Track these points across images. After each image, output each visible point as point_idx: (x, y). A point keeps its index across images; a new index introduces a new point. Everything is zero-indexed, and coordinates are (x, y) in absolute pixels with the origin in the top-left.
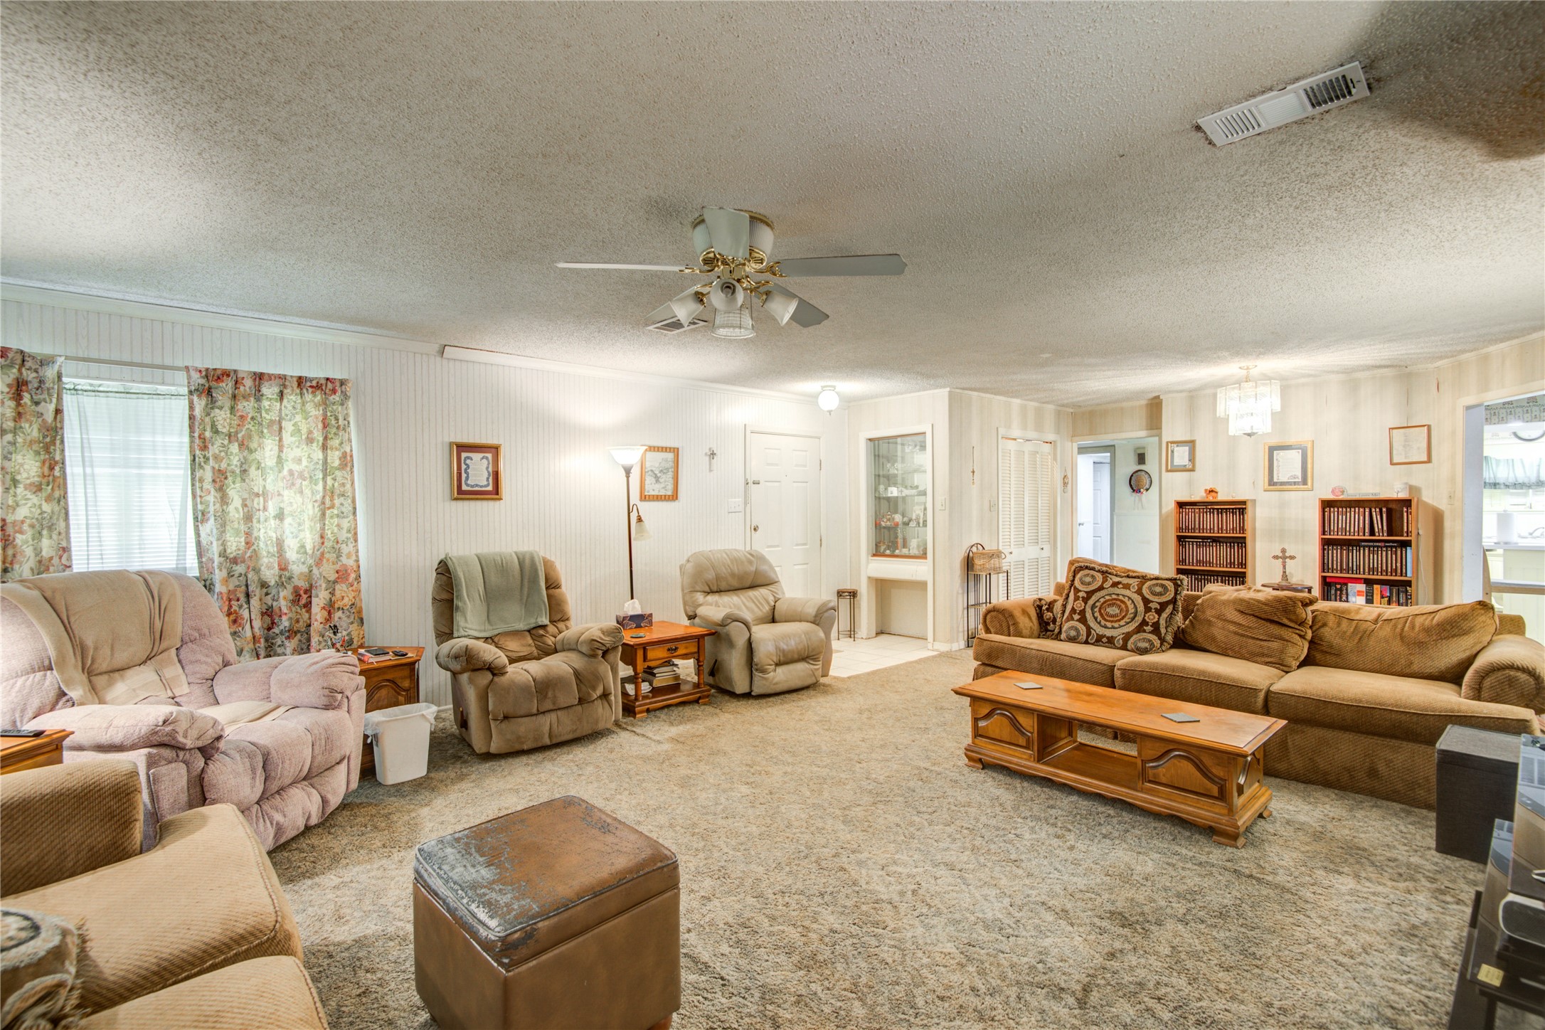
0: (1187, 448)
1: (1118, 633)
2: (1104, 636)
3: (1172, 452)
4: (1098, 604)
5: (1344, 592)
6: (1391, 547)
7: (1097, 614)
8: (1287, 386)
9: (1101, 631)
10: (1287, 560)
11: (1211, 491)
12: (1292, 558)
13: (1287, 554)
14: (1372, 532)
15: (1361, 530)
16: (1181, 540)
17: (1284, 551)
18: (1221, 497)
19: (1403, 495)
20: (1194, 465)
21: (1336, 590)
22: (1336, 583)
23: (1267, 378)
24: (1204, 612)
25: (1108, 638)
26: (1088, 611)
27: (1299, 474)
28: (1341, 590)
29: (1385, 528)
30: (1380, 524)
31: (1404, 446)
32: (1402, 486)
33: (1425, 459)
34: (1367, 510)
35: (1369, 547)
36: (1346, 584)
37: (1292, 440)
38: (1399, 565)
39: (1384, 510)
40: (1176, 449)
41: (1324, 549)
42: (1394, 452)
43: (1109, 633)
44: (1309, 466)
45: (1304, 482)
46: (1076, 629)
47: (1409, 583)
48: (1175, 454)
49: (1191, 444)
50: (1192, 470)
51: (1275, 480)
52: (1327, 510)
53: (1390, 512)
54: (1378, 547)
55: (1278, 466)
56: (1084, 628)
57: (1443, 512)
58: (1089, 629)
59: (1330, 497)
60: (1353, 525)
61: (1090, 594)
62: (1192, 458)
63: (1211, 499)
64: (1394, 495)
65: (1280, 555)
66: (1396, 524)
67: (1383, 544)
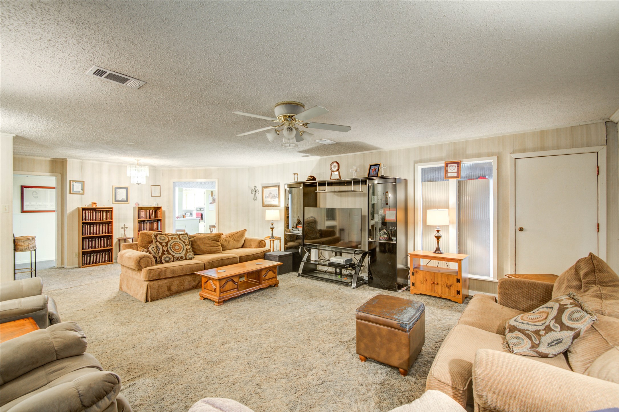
0: (80, 184)
1: (182, 255)
2: (179, 257)
3: (73, 185)
4: (171, 246)
7: (173, 250)
8: (154, 169)
9: (177, 256)
10: (126, 229)
11: (94, 203)
13: (126, 227)
14: (150, 218)
15: (147, 217)
17: (125, 226)
18: (98, 206)
20: (84, 192)
23: (145, 165)
24: (196, 243)
25: (180, 257)
26: (169, 249)
27: (125, 198)
29: (153, 216)
30: (152, 214)
31: (154, 191)
33: (159, 195)
34: (149, 211)
37: (123, 186)
39: (153, 210)
40: (75, 184)
41: (139, 224)
42: (152, 193)
43: (180, 255)
44: (129, 195)
45: (127, 201)
46: (169, 257)
48: (75, 186)
49: (83, 183)
50: (83, 194)
51: (117, 200)
52: (139, 210)
53: (155, 211)
54: (151, 222)
55: (118, 195)
56: (171, 256)
57: (165, 211)
58: (173, 256)
60: (145, 215)
61: (167, 243)
62: (83, 189)
63: (94, 207)
64: (156, 206)
65: (123, 227)
66: (156, 215)
67: (153, 221)
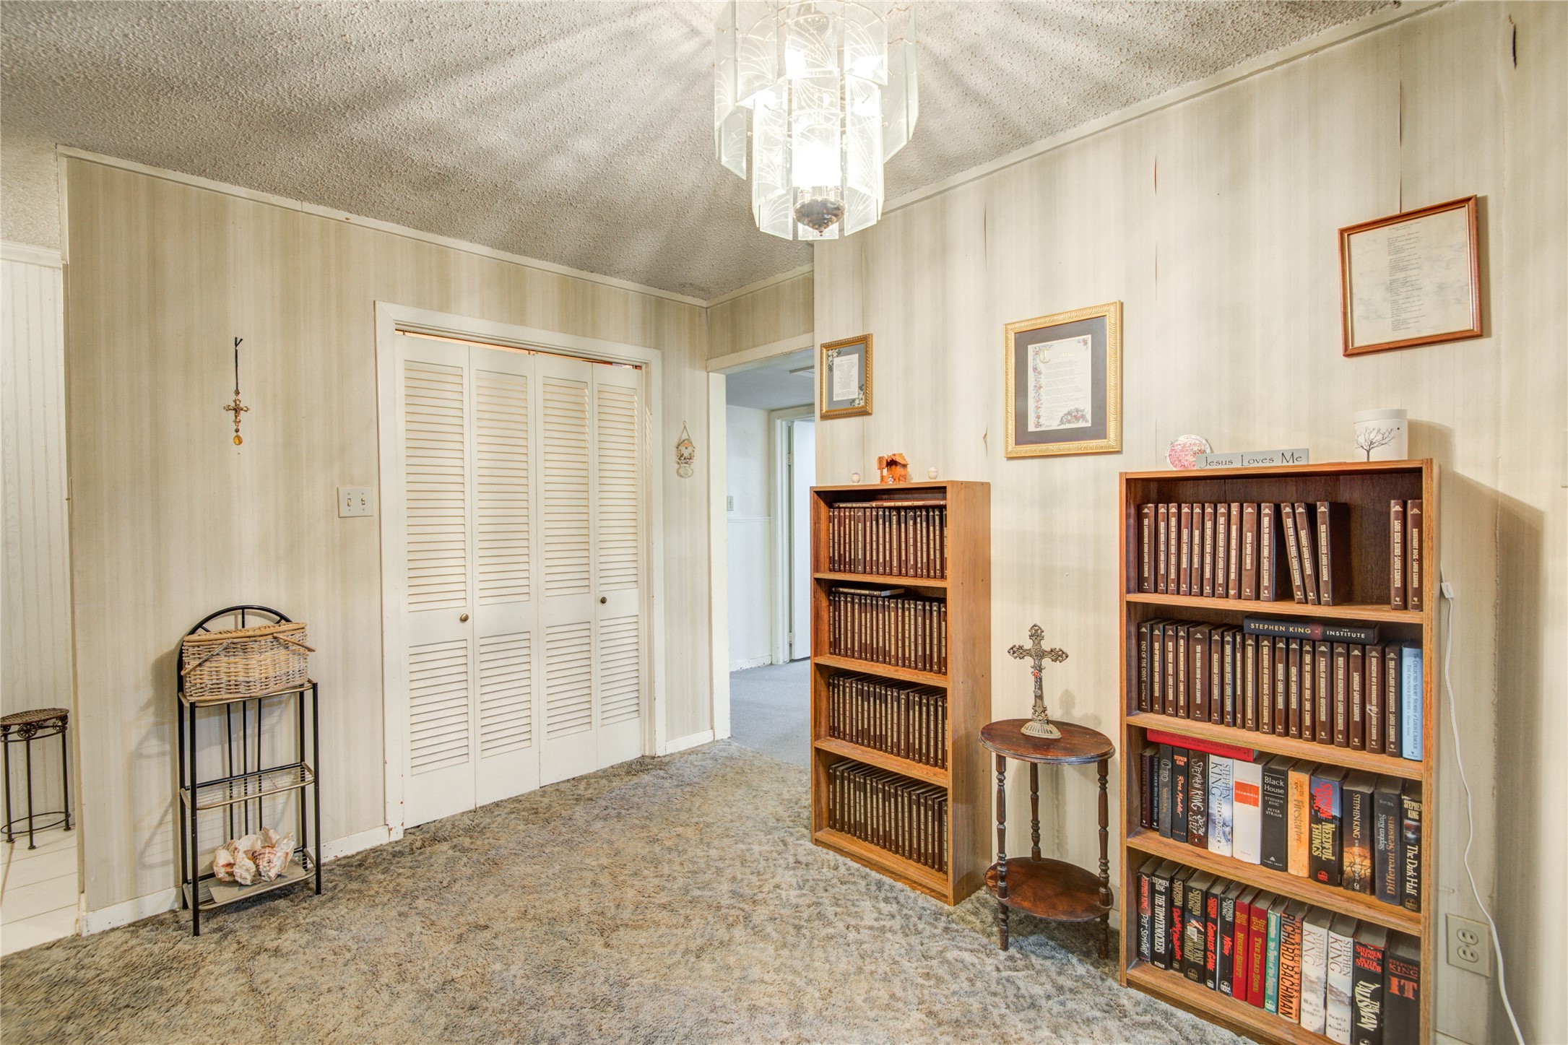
0: (857, 358)
3: (830, 369)
5: (1197, 781)
6: (1348, 643)
10: (1046, 662)
11: (892, 463)
12: (1059, 656)
13: (1046, 644)
14: (1284, 590)
15: (1248, 579)
16: (827, 589)
17: (1035, 633)
18: (912, 478)
19: (1388, 454)
20: (866, 400)
21: (1175, 770)
22: (1175, 750)
27: (1086, 406)
28: (1186, 771)
29: (1325, 575)
30: (1310, 560)
31: (1391, 287)
32: (1385, 424)
33: (1467, 321)
34: (1267, 510)
35: (1274, 639)
36: (1203, 757)
37: (1069, 308)
38: (1373, 709)
39: (1322, 509)
40: (837, 361)
41: (1140, 637)
42: (1359, 311)
44: (1111, 380)
45: (1098, 430)
47: (1412, 788)
48: (835, 373)
49: (861, 345)
50: (864, 412)
51: (1031, 428)
52: (1149, 509)
53: (1341, 515)
54: (1302, 640)
55: (1039, 387)
57: (1538, 516)
59: (1165, 467)
60: (1224, 562)
62: (865, 384)
63: (889, 482)
64: (1355, 457)
65: (1029, 644)
66: (1362, 561)
67: (1318, 631)
